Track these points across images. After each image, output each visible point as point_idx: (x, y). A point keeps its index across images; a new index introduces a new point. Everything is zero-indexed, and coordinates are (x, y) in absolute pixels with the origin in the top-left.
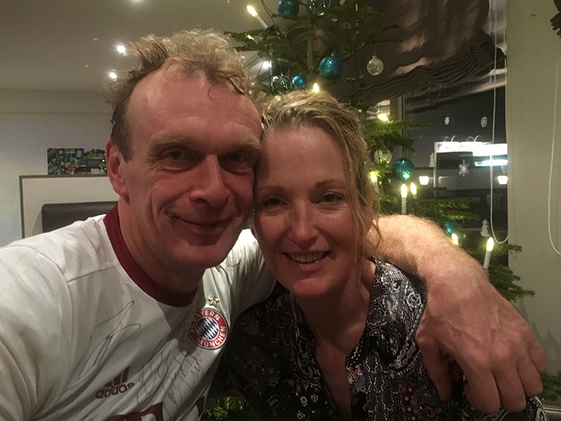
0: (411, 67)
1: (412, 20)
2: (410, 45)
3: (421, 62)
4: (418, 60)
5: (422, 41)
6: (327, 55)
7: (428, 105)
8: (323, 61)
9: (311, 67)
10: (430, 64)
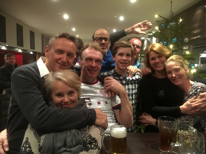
0: (195, 38)
1: (197, 25)
2: (195, 32)
3: (198, 37)
4: (198, 36)
5: (199, 31)
6: (174, 38)
7: (200, 47)
8: (173, 39)
9: (169, 40)
10: (201, 37)
